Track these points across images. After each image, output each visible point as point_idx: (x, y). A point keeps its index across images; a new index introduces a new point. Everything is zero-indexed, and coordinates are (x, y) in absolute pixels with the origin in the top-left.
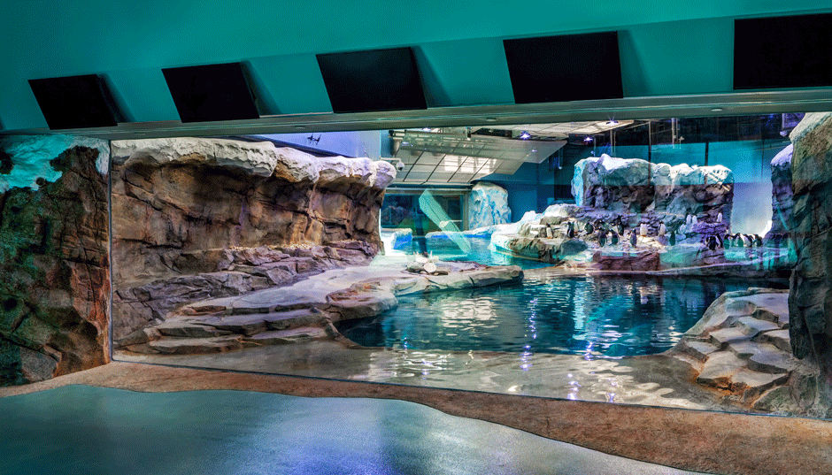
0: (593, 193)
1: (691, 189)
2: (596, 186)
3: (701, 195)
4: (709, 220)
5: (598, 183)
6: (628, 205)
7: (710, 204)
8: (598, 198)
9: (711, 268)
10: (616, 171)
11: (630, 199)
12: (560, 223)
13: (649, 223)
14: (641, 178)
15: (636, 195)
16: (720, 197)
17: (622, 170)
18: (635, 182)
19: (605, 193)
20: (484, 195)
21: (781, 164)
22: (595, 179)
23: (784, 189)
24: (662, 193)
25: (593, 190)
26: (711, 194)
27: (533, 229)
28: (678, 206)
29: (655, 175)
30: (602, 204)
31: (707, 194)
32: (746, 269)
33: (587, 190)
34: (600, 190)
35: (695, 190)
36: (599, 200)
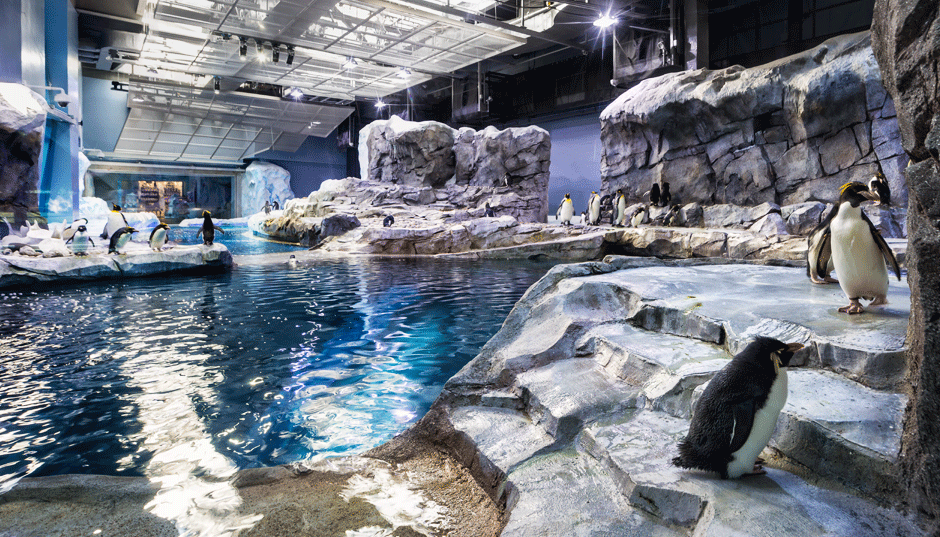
0: (379, 164)
1: (499, 155)
2: (383, 155)
3: (511, 163)
4: (521, 192)
5: (385, 150)
6: (422, 179)
7: (522, 173)
8: (384, 170)
9: (523, 248)
10: (406, 135)
11: (425, 171)
12: (333, 199)
13: (447, 199)
14: (440, 144)
15: (433, 166)
16: (534, 165)
17: (416, 133)
18: (432, 150)
19: (394, 163)
20: (260, 176)
21: (614, 116)
22: (382, 146)
23: (616, 148)
24: (465, 164)
25: (380, 160)
26: (524, 161)
27: (298, 207)
28: (483, 178)
29: (456, 142)
30: (390, 176)
31: (518, 161)
32: (569, 248)
33: (373, 160)
34: (388, 160)
35: (504, 157)
36: (387, 172)
